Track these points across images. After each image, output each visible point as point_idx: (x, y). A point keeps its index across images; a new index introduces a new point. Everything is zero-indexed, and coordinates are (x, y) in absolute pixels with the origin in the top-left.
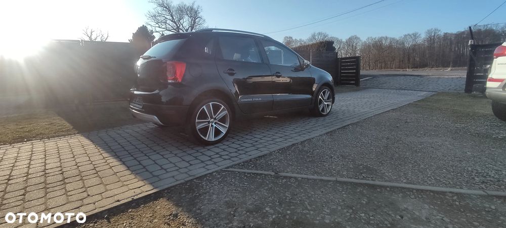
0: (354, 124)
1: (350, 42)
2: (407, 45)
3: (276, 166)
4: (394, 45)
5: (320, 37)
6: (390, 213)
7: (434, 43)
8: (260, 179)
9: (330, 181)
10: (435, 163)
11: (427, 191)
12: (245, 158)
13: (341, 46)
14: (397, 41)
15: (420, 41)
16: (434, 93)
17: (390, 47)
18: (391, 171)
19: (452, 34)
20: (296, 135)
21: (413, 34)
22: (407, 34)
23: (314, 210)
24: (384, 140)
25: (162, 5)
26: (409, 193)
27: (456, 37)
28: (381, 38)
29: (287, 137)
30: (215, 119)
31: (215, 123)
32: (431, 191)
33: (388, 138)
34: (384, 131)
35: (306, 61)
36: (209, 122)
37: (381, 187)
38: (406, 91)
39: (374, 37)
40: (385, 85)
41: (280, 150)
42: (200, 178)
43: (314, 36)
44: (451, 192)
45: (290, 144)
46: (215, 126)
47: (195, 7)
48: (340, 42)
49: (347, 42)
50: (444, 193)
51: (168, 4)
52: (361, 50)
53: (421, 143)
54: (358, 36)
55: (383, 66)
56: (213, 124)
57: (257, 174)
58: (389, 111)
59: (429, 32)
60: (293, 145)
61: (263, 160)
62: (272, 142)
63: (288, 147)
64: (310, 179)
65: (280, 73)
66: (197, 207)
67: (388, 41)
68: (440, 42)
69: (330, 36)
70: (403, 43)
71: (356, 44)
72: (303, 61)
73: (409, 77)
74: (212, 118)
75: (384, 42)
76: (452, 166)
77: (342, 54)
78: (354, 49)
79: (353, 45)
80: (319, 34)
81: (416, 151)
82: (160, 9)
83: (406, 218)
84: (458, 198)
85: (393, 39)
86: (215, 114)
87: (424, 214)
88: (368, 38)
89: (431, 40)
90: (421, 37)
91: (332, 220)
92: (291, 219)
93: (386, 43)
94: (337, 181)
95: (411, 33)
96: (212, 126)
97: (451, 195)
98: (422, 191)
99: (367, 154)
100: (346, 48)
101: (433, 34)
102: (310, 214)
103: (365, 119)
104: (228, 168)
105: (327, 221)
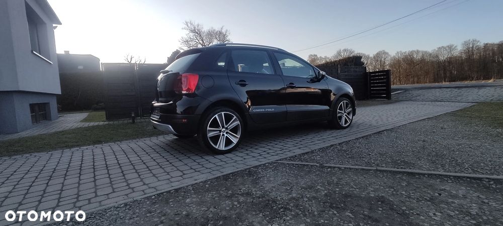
0: (388, 130)
1: (378, 57)
2: (442, 58)
3: (320, 160)
4: (427, 59)
5: (345, 53)
6: (429, 192)
7: (473, 54)
8: (307, 168)
9: (371, 170)
10: (472, 159)
11: (464, 177)
12: (290, 154)
13: (369, 62)
14: (430, 55)
15: (456, 53)
16: (474, 104)
17: (422, 61)
18: (428, 164)
19: (493, 45)
20: (333, 138)
21: (448, 46)
22: (441, 46)
23: (360, 189)
24: (421, 142)
25: (194, 31)
26: (446, 179)
27: (499, 48)
28: (412, 52)
29: (324, 140)
30: (227, 128)
31: (227, 133)
32: (468, 177)
33: (424, 141)
34: (420, 135)
35: (321, 72)
36: (220, 131)
37: (419, 174)
38: (443, 103)
39: (403, 51)
40: (418, 98)
41: (320, 149)
42: (256, 167)
43: (339, 53)
44: (487, 178)
45: (329, 145)
46: (226, 135)
47: (224, 31)
48: (368, 57)
49: (374, 57)
50: (480, 179)
51: (199, 30)
52: (391, 65)
53: (459, 145)
54: (386, 51)
55: (416, 79)
56: (225, 133)
57: (304, 165)
58: (424, 119)
59: (466, 43)
60: (332, 146)
61: (306, 156)
62: (311, 144)
63: (327, 147)
64: (352, 169)
65: (293, 84)
66: (260, 185)
67: (420, 54)
68: (480, 53)
69: (356, 52)
70: (437, 56)
71: (385, 59)
72: (319, 72)
73: (445, 89)
74: (223, 127)
75: (415, 56)
76: (490, 161)
77: (370, 69)
78: (383, 64)
79: (381, 60)
80: (345, 50)
81: (454, 150)
82: (192, 34)
83: (444, 195)
84: (494, 183)
85: (426, 52)
86: (226, 124)
87: (461, 193)
88: (398, 53)
89: (470, 52)
90: (457, 49)
91: (377, 194)
92: (340, 193)
93: (417, 57)
94: (377, 170)
95: (445, 45)
96: (223, 135)
97: (487, 180)
98: (459, 177)
99: (403, 152)
100: (374, 63)
101: (471, 46)
102: (356, 191)
103: (399, 126)
104: (277, 161)
105: (373, 195)
